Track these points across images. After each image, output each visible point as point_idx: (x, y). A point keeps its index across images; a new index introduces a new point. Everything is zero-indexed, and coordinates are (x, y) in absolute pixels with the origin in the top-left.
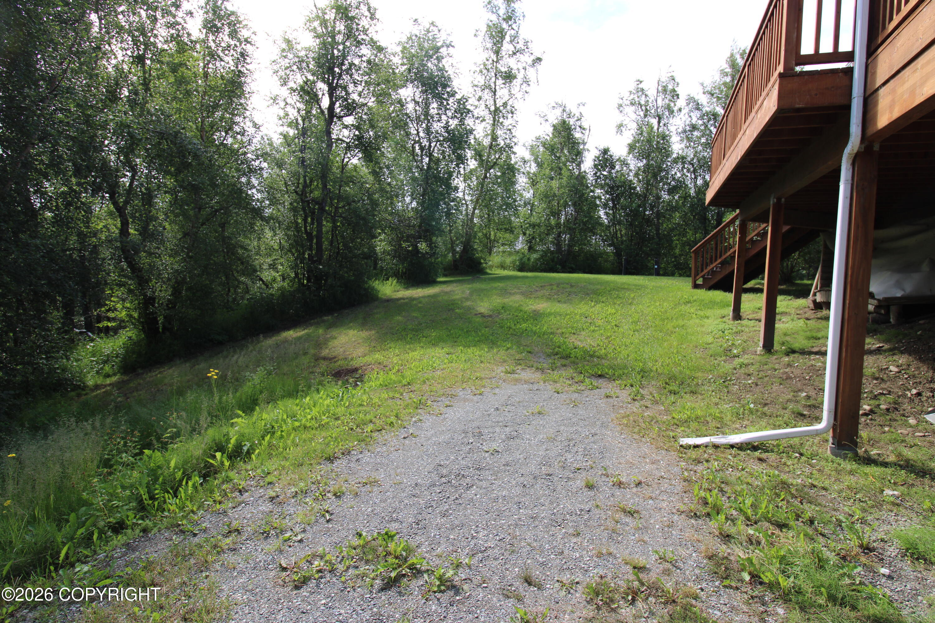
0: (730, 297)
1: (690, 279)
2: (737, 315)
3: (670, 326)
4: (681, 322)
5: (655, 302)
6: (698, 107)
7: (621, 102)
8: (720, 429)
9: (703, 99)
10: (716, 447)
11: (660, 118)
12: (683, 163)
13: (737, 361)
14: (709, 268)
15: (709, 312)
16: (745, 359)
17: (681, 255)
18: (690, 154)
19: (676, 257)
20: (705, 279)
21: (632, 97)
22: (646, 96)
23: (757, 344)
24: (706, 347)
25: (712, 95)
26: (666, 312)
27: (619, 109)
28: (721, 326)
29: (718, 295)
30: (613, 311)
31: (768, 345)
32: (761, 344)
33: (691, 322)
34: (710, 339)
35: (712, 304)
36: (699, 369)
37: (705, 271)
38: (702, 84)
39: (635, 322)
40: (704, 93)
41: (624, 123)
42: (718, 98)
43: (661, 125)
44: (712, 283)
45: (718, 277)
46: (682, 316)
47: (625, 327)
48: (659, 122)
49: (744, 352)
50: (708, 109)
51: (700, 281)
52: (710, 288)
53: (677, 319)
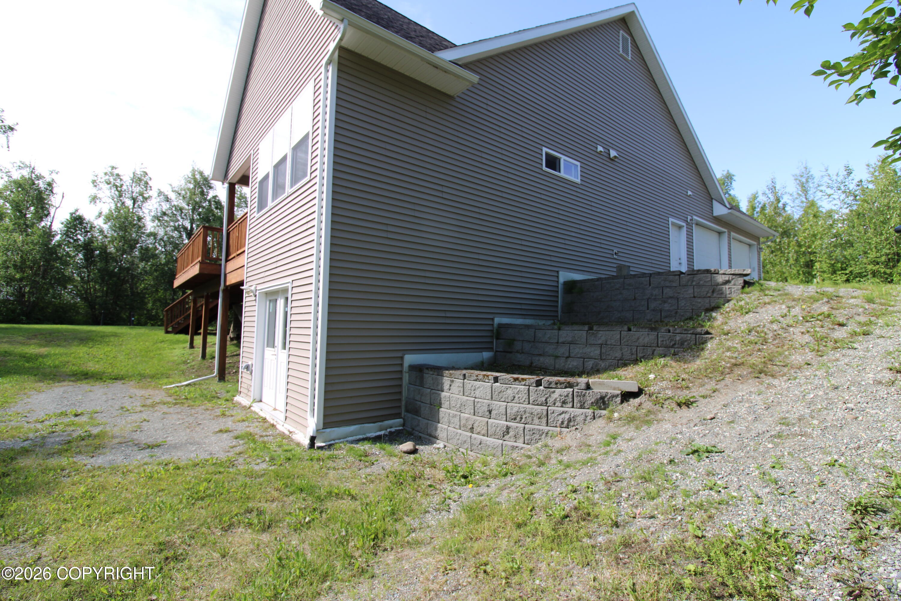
0: (188, 337)
1: (163, 328)
2: (192, 346)
3: (152, 354)
4: (159, 352)
5: (139, 342)
6: (167, 199)
7: (96, 178)
8: (180, 382)
9: (172, 196)
10: (178, 387)
11: (135, 200)
12: (155, 238)
13: (189, 365)
14: (176, 321)
15: (176, 346)
16: (193, 363)
17: (153, 309)
18: (161, 232)
19: (148, 310)
20: (173, 328)
21: (107, 177)
22: (121, 180)
23: (198, 356)
24: (174, 362)
25: (180, 194)
26: (148, 348)
27: (93, 183)
28: (183, 352)
29: (182, 337)
30: (109, 349)
31: (204, 356)
32: (200, 356)
33: (165, 352)
34: (176, 358)
35: (178, 342)
36: (170, 370)
37: (174, 323)
38: (171, 185)
39: (128, 354)
40: (173, 191)
41: (98, 196)
42: (184, 198)
43: (136, 206)
44: (178, 330)
45: (182, 326)
46: (159, 349)
47: (121, 357)
48: (134, 204)
49: (193, 361)
50: (176, 203)
51: (170, 329)
52: (177, 333)
53: (156, 351)
